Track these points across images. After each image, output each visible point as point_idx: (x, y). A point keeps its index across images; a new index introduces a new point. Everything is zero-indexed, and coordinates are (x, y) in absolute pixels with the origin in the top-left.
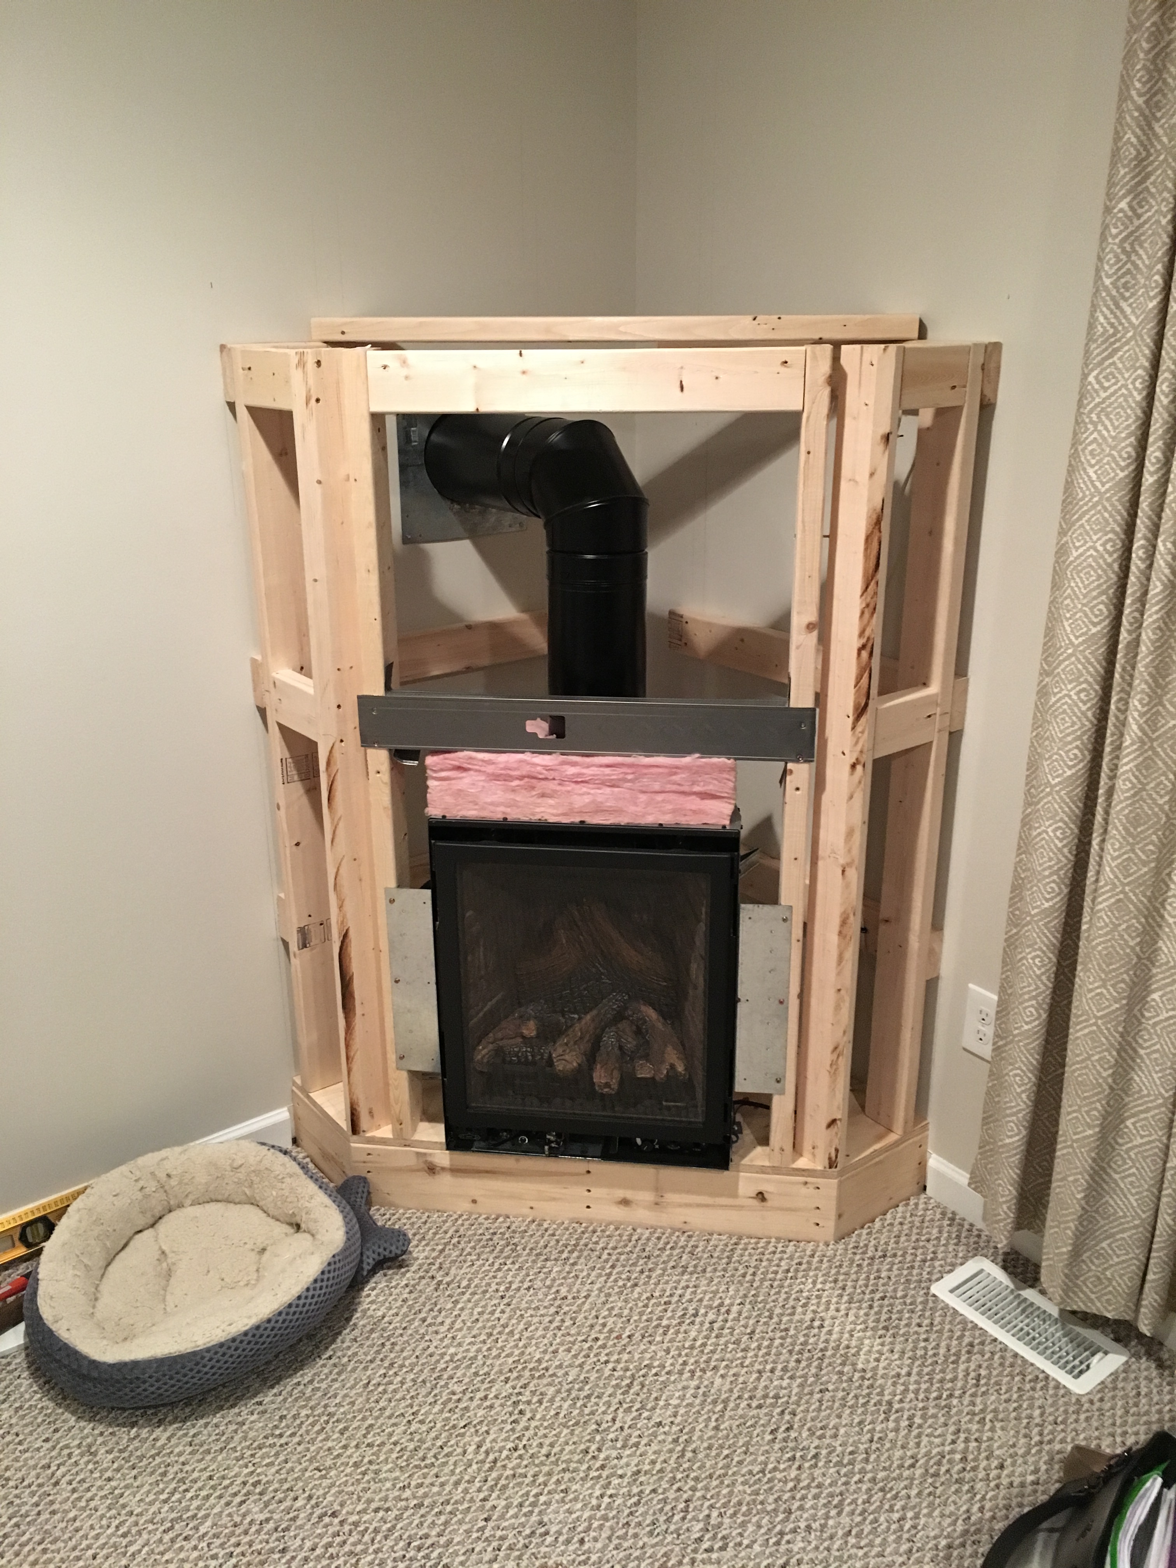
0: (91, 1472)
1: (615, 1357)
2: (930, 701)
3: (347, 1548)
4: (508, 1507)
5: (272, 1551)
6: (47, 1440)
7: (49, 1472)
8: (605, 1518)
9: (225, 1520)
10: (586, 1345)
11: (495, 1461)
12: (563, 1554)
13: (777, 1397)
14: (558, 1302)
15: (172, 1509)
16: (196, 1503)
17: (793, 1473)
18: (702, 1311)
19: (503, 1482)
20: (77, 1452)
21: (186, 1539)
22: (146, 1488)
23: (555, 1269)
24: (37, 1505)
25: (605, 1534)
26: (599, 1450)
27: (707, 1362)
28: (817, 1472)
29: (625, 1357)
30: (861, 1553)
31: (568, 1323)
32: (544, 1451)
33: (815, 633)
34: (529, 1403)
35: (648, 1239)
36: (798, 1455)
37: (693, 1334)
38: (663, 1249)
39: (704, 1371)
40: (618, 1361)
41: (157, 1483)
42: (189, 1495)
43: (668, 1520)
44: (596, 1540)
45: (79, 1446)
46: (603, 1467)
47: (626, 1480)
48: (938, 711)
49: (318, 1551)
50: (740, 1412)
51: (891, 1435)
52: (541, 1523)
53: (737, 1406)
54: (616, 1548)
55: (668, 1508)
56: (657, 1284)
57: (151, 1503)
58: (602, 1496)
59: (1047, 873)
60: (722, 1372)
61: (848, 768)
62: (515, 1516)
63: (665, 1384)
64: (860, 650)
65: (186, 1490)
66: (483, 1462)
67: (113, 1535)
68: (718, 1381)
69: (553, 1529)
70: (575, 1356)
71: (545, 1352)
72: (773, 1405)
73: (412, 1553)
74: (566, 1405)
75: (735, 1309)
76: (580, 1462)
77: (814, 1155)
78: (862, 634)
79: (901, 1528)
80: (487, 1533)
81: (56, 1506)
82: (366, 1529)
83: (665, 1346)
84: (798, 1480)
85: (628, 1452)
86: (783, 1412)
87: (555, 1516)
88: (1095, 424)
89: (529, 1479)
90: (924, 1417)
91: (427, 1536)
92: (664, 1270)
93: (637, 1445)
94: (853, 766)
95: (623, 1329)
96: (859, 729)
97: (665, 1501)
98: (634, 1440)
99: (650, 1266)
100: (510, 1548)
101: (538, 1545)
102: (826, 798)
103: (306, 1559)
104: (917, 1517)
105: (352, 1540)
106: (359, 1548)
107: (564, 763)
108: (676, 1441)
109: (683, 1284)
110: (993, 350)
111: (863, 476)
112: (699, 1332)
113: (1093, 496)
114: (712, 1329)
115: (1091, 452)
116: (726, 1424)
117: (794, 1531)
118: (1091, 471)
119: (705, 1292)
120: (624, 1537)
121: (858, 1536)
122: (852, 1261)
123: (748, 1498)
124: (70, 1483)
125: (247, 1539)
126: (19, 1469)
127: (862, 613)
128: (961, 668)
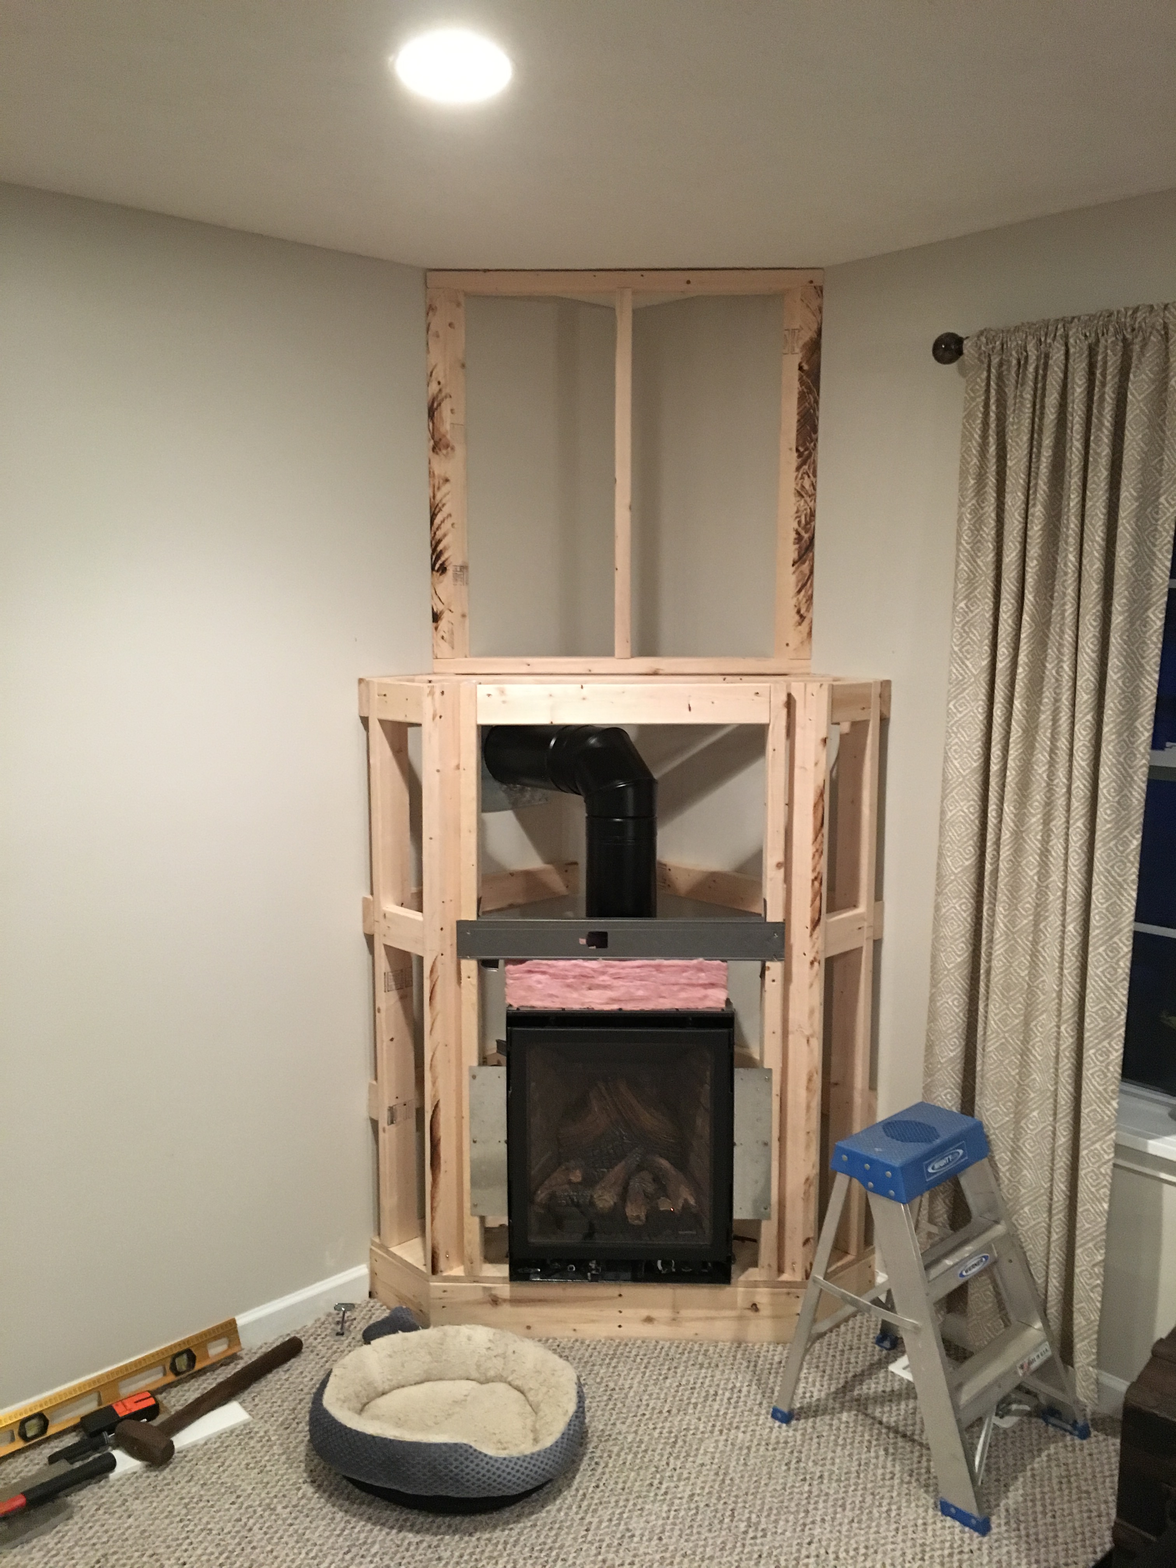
0: (275, 1521)
1: (660, 1425)
2: (860, 917)
3: (486, 1554)
4: (601, 1522)
5: (430, 1560)
6: (233, 1503)
7: (242, 1523)
8: (674, 1524)
9: (388, 1543)
10: (636, 1419)
11: (584, 1495)
12: (648, 1547)
13: (786, 1442)
14: (608, 1393)
15: (346, 1540)
16: (362, 1536)
17: (806, 1488)
18: (720, 1392)
19: (593, 1507)
20: (260, 1509)
21: (363, 1556)
22: (321, 1528)
23: (602, 1371)
24: (239, 1544)
25: (677, 1533)
26: (661, 1483)
27: (731, 1424)
28: (823, 1487)
29: (668, 1424)
30: (862, 1532)
31: (619, 1405)
32: (620, 1486)
33: (782, 870)
34: (601, 1457)
35: (670, 1348)
36: (808, 1477)
37: (716, 1407)
38: (682, 1353)
39: (729, 1430)
40: (663, 1428)
41: (329, 1524)
42: (356, 1530)
43: (721, 1522)
44: (670, 1537)
45: (260, 1505)
46: (666, 1493)
47: (684, 1501)
48: (866, 924)
49: (466, 1558)
50: (761, 1453)
51: (873, 1461)
52: (628, 1530)
53: (758, 1450)
54: (686, 1541)
55: (719, 1515)
56: (683, 1376)
57: (328, 1537)
58: (669, 1511)
59: (950, 1031)
60: (742, 1429)
61: (808, 965)
62: (608, 1527)
63: (701, 1440)
64: (813, 881)
65: (353, 1528)
66: (576, 1496)
67: (305, 1558)
68: (741, 1435)
69: (638, 1533)
70: (630, 1426)
71: (606, 1425)
72: (784, 1448)
73: (536, 1554)
74: (630, 1457)
75: (745, 1389)
76: (648, 1491)
77: (793, 1269)
78: (814, 870)
79: (889, 1516)
80: (589, 1538)
81: (254, 1544)
82: (498, 1542)
83: (697, 1415)
84: (810, 1492)
85: (682, 1483)
86: (792, 1452)
87: (637, 1524)
88: (956, 734)
89: (613, 1504)
90: (895, 1448)
91: (545, 1543)
92: (686, 1367)
93: (688, 1478)
94: (812, 963)
95: (663, 1406)
96: (815, 936)
97: (716, 1511)
98: (685, 1475)
99: (675, 1364)
100: (609, 1546)
101: (628, 1543)
102: (793, 988)
103: (458, 1563)
104: (899, 1509)
105: (488, 1550)
106: (496, 1554)
107: (606, 966)
108: (717, 1474)
109: (702, 1375)
110: (886, 685)
111: (810, 765)
112: (721, 1405)
113: (958, 777)
114: (730, 1403)
115: (955, 751)
116: (752, 1461)
117: (813, 1522)
118: (956, 762)
119: (720, 1380)
120: (691, 1534)
121: (859, 1522)
122: (827, 1353)
123: (776, 1505)
124: (261, 1529)
125: (409, 1554)
126: (218, 1523)
127: (814, 856)
128: (878, 895)
